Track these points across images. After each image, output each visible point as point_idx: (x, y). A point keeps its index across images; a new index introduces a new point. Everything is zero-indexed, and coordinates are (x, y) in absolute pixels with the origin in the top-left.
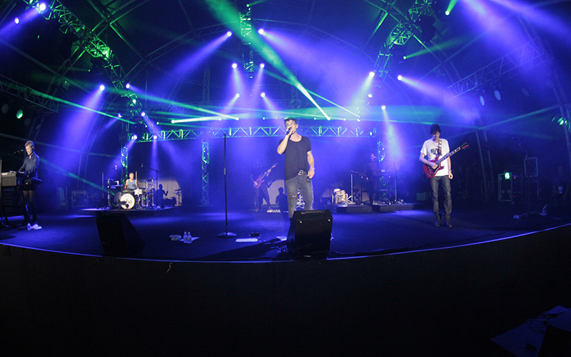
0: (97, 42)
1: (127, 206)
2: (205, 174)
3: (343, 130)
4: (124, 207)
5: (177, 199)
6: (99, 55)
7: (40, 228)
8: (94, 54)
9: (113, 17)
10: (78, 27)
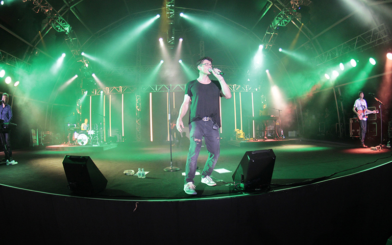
0: (61, 20)
1: (83, 143)
2: (138, 118)
3: (237, 87)
4: (80, 144)
5: (118, 137)
6: (62, 30)
7: (17, 163)
8: (58, 29)
9: (72, 3)
10: (47, 8)
